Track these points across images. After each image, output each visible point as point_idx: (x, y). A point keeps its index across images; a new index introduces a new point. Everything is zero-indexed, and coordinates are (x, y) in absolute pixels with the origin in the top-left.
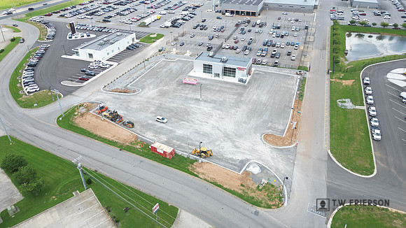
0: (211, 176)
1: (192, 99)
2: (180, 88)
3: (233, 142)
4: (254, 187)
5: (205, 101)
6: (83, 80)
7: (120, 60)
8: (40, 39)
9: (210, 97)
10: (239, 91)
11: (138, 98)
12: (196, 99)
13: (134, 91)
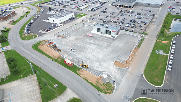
0: (85, 76)
1: (88, 43)
2: (85, 37)
3: (100, 63)
4: (102, 83)
5: (94, 44)
6: (48, 30)
7: (65, 24)
8: (37, 13)
9: (97, 42)
10: (110, 41)
11: (66, 40)
12: (90, 43)
13: (66, 37)
